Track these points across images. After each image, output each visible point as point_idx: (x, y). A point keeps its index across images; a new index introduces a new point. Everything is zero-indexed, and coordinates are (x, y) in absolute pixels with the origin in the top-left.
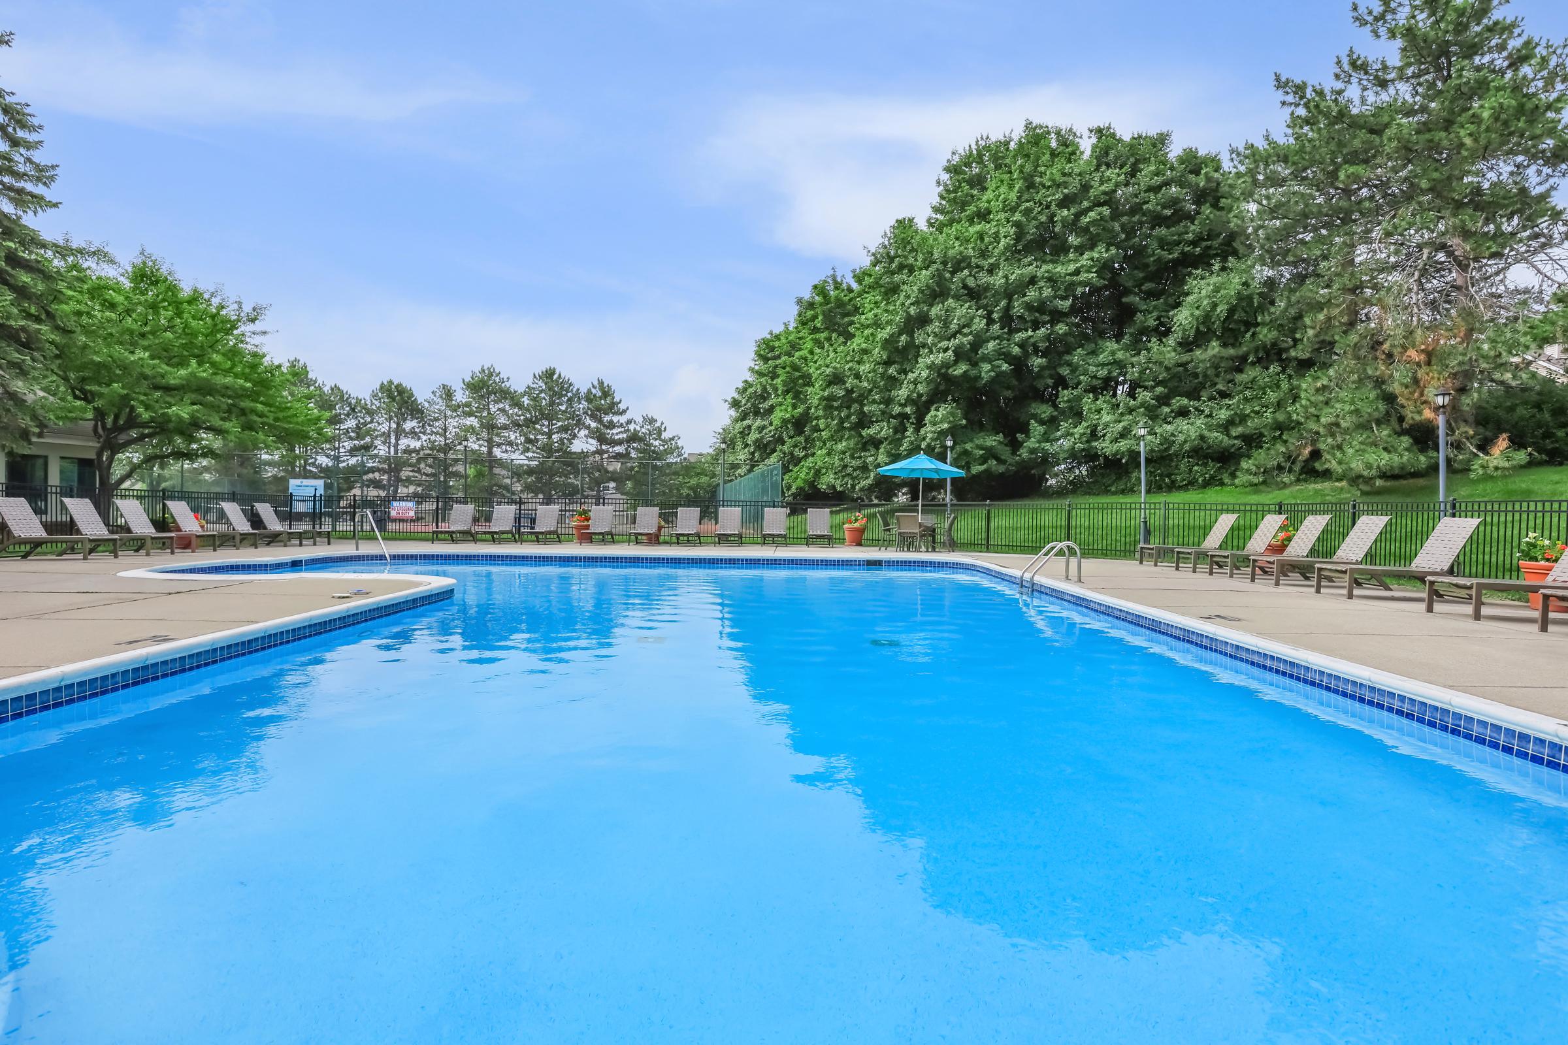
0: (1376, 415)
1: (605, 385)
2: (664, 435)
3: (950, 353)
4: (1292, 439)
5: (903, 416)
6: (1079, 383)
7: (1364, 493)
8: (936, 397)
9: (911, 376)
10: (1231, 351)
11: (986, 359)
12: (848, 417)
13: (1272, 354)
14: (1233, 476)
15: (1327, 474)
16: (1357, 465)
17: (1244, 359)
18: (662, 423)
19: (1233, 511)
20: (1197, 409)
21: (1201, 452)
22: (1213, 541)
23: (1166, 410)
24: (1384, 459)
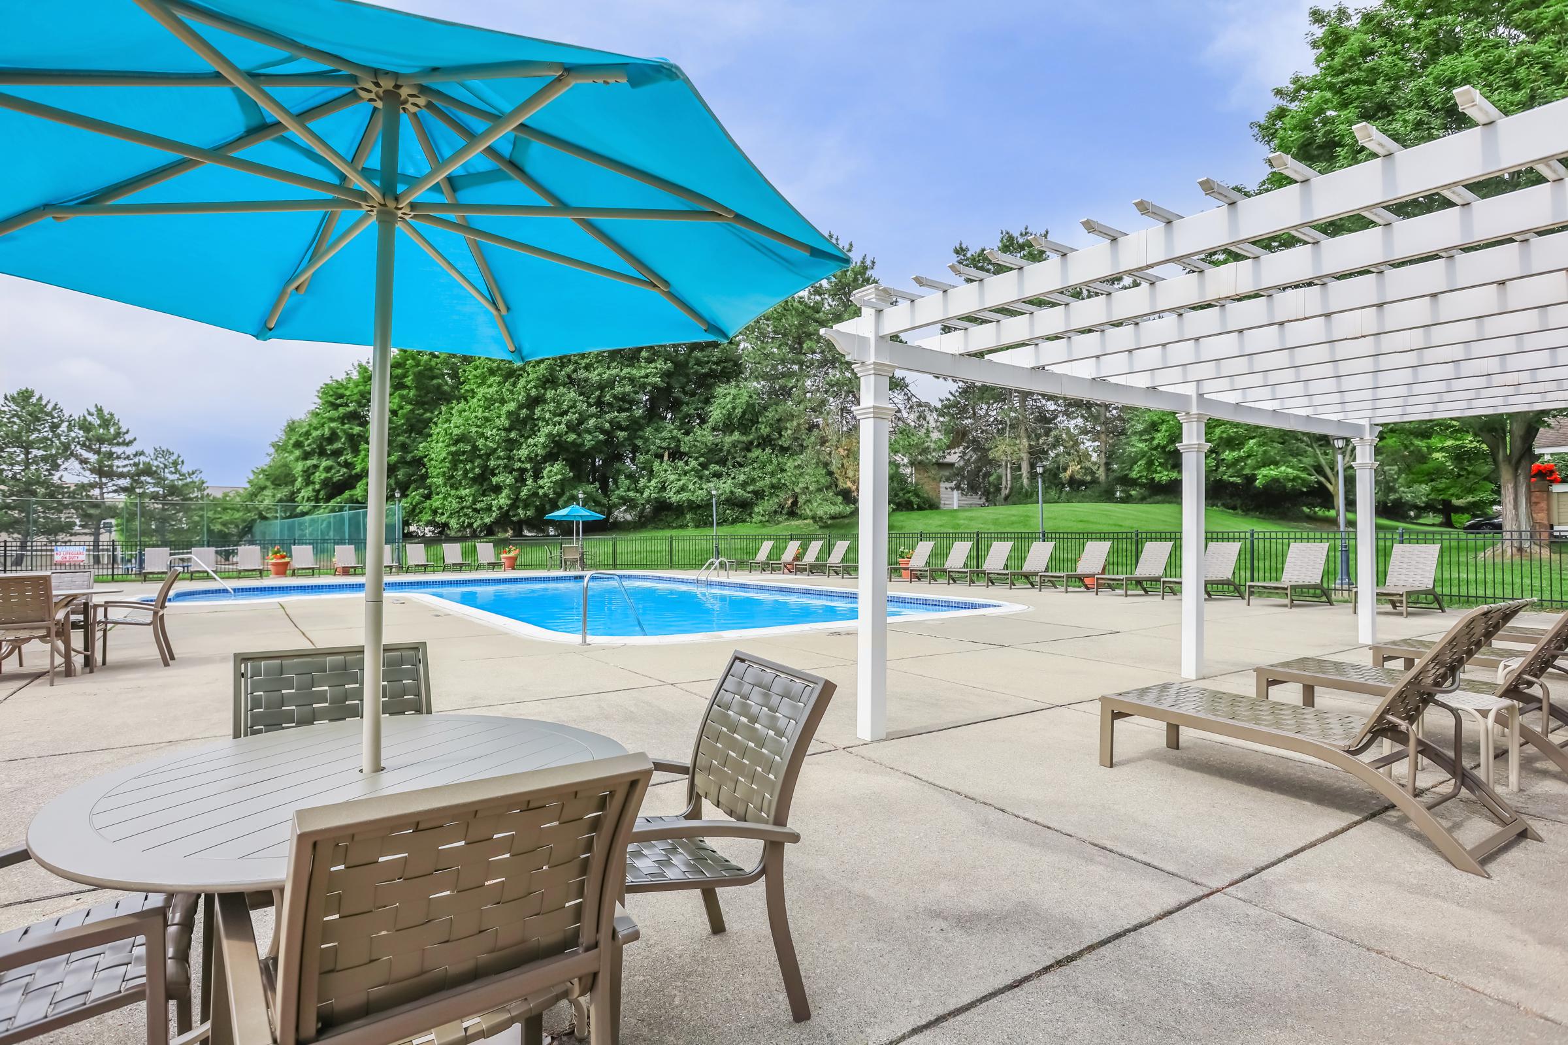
0: (826, 484)
1: (106, 412)
2: (184, 469)
3: (563, 426)
4: (783, 496)
5: (523, 471)
6: (649, 451)
7: (821, 527)
8: (551, 457)
9: (531, 441)
10: (744, 438)
11: (588, 431)
12: (473, 469)
13: (765, 442)
14: (750, 515)
15: (801, 517)
16: (820, 512)
17: (751, 443)
18: (179, 456)
19: (771, 539)
20: (727, 473)
21: (731, 502)
22: (762, 556)
23: (707, 472)
24: (834, 510)
